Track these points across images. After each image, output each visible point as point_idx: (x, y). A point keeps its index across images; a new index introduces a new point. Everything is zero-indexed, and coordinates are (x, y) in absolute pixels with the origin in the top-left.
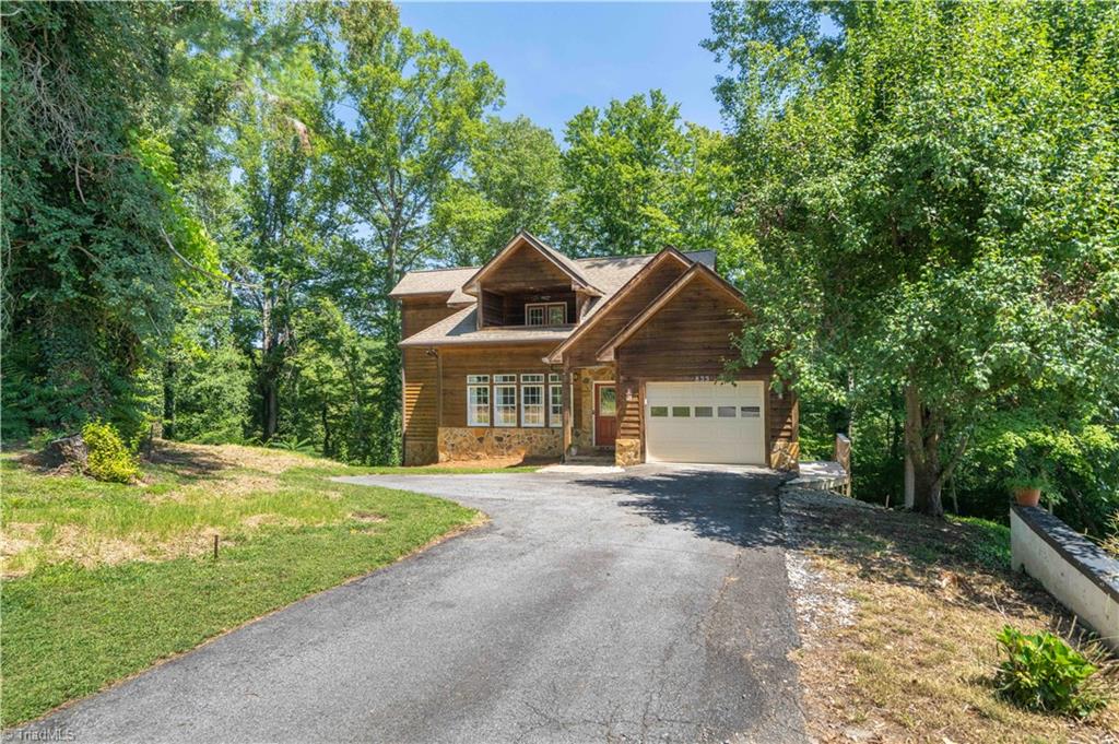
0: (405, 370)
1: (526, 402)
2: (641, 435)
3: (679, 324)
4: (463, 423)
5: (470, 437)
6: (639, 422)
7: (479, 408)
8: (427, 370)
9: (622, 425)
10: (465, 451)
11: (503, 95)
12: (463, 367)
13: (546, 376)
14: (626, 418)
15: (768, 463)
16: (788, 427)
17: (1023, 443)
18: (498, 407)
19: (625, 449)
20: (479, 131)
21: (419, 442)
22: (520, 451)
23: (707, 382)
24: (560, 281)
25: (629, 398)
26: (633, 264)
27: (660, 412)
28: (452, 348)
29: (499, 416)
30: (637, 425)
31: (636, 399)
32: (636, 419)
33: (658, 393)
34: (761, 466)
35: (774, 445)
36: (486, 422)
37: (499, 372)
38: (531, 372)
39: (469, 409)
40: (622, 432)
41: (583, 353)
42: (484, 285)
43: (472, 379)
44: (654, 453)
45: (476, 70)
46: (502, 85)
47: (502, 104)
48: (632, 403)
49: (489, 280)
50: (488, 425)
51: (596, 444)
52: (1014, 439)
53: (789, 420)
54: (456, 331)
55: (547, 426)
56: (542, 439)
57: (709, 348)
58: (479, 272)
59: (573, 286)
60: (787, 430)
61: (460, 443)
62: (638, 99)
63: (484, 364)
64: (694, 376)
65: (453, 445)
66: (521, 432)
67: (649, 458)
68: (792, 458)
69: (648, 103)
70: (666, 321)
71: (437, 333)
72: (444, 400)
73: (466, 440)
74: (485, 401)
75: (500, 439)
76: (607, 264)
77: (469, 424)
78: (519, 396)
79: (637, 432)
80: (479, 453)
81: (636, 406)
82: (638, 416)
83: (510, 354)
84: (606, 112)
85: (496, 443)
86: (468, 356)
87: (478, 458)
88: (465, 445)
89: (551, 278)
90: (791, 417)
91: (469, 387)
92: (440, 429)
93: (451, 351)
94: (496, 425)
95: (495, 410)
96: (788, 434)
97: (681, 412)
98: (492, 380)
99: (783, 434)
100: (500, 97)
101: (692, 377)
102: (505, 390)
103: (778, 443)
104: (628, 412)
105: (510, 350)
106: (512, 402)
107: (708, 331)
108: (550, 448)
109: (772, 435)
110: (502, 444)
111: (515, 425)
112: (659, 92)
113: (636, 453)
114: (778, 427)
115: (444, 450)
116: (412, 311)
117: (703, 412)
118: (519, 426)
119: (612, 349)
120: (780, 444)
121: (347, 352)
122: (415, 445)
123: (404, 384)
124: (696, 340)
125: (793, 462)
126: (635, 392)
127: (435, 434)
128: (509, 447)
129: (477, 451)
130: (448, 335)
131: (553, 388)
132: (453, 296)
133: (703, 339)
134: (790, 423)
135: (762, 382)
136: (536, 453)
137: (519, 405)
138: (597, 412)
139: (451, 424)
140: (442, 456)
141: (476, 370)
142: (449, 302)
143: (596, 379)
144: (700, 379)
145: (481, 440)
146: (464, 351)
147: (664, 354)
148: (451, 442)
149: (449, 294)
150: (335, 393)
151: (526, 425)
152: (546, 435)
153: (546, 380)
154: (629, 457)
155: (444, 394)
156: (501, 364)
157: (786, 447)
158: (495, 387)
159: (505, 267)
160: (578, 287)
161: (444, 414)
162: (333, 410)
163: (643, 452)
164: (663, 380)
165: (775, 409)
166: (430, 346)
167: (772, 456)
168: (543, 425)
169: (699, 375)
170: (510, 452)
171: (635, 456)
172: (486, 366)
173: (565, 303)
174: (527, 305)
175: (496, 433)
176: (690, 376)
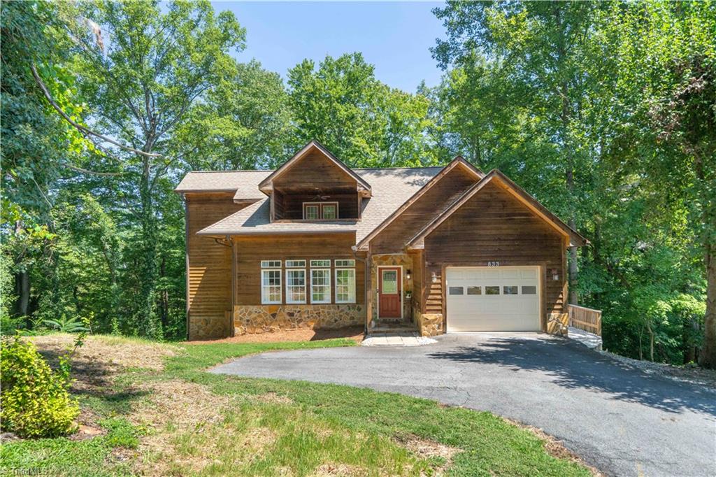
0: (189, 256)
1: (315, 283)
2: (443, 310)
3: (474, 220)
4: (257, 302)
5: (264, 313)
6: (441, 300)
7: (272, 289)
8: (209, 256)
9: (428, 302)
10: (260, 325)
11: (244, 40)
12: (258, 254)
13: (333, 261)
14: (430, 297)
15: (544, 329)
16: (561, 301)
17: (670, 309)
18: (289, 287)
19: (428, 322)
20: (230, 65)
21: (202, 318)
22: (309, 324)
23: (497, 267)
24: (345, 184)
25: (435, 280)
26: (386, 174)
27: (459, 291)
28: (247, 237)
29: (290, 295)
30: (440, 302)
31: (439, 281)
32: (439, 297)
33: (457, 276)
34: (539, 332)
35: (550, 316)
36: (278, 300)
37: (290, 258)
38: (319, 258)
39: (262, 290)
40: (428, 308)
41: (383, 242)
42: (276, 184)
43: (264, 264)
44: (455, 324)
45: (222, 17)
46: (244, 31)
47: (244, 48)
48: (435, 284)
49: (280, 180)
50: (280, 302)
51: (380, 317)
52: (664, 306)
53: (561, 296)
54: (250, 223)
55: (333, 302)
56: (329, 313)
57: (499, 239)
58: (273, 174)
59: (358, 188)
60: (559, 304)
61: (255, 318)
62: (347, 57)
63: (277, 251)
64: (487, 262)
65: (248, 321)
66: (310, 308)
67: (449, 329)
68: (563, 326)
69: (353, 62)
70: (465, 217)
71: (232, 224)
72: (239, 282)
73: (260, 316)
74: (278, 282)
75: (291, 315)
76: (366, 173)
77: (263, 303)
78: (308, 278)
79: (440, 308)
80: (271, 327)
81: (439, 286)
82: (440, 294)
83: (300, 244)
84: (321, 65)
85: (288, 318)
86: (261, 244)
87: (271, 331)
88: (259, 320)
89: (336, 180)
90: (562, 293)
91: (262, 271)
92: (235, 307)
93: (246, 239)
94: (287, 303)
95: (287, 289)
96: (560, 307)
97: (475, 291)
98: (284, 265)
99: (556, 307)
100: (242, 41)
101: (485, 263)
102: (296, 274)
103: (552, 314)
104: (432, 291)
105: (300, 239)
106: (302, 283)
107: (497, 226)
108: (336, 321)
109: (547, 308)
110: (293, 318)
111: (305, 302)
112: (360, 54)
113: (440, 325)
114: (551, 302)
115: (239, 324)
116: (195, 206)
117: (492, 291)
118: (308, 303)
119: (422, 239)
120: (554, 314)
121: (107, 240)
122: (200, 321)
123: (188, 268)
124: (488, 232)
125: (564, 328)
126: (439, 274)
127: (231, 310)
128: (300, 321)
129: (270, 324)
130: (243, 226)
131: (338, 272)
132: (237, 193)
133: (494, 232)
134: (562, 299)
135: (539, 267)
136: (323, 325)
137: (308, 286)
138: (380, 291)
139: (245, 303)
140: (238, 330)
141: (269, 256)
142: (235, 198)
143: (380, 264)
144: (492, 264)
145: (274, 315)
146: (258, 240)
147: (462, 244)
148: (247, 317)
149: (234, 192)
150: (84, 274)
151: (315, 302)
152: (332, 310)
153: (333, 264)
154: (434, 329)
155: (239, 277)
156: (292, 251)
157: (559, 316)
158: (287, 271)
159: (294, 170)
160: (362, 189)
161: (239, 294)
162: (81, 289)
163: (445, 324)
164: (461, 265)
165: (550, 288)
166: (227, 235)
167: (549, 324)
168: (330, 302)
169: (491, 261)
170: (300, 325)
171: (439, 328)
172: (278, 253)
173: (337, 203)
174: (304, 203)
175: (287, 309)
176: (484, 262)
